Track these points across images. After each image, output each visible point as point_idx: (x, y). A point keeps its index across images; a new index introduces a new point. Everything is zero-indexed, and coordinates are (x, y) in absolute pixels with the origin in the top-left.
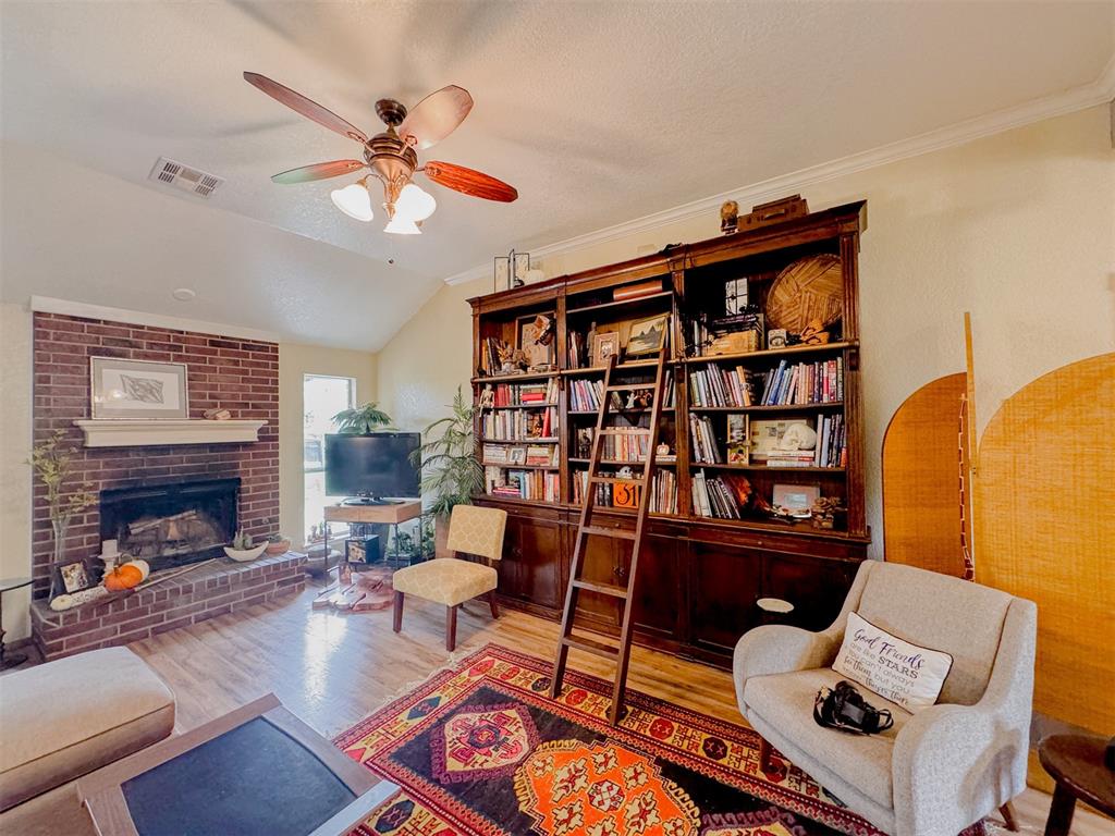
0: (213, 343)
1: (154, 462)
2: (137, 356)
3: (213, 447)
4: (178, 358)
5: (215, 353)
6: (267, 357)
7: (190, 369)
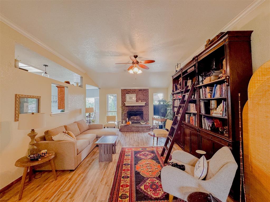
0: (139, 90)
1: (132, 108)
2: (131, 93)
3: (140, 106)
4: (135, 93)
5: (139, 92)
6: (147, 91)
7: (136, 95)
